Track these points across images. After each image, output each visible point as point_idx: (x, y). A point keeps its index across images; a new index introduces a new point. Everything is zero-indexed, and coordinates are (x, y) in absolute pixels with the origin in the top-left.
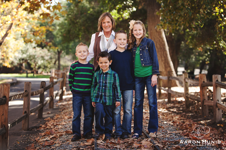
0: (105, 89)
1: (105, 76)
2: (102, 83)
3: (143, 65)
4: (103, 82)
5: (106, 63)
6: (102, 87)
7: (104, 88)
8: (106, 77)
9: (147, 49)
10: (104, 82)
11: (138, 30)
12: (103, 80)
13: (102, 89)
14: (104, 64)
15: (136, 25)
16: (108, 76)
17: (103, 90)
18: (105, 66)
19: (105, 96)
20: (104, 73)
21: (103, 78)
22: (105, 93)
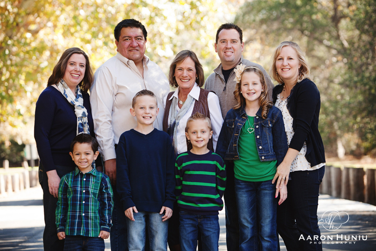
0: (87, 205)
1: (85, 179)
2: (81, 194)
3: (263, 158)
4: (81, 192)
5: (88, 154)
6: (81, 201)
7: (84, 202)
8: (88, 181)
9: (270, 125)
10: (84, 191)
11: (251, 84)
12: (81, 187)
13: (80, 205)
14: (84, 156)
15: (247, 74)
16: (92, 180)
17: (83, 207)
18: (86, 160)
19: (87, 217)
20: (84, 173)
21: (81, 184)
22: (87, 212)
